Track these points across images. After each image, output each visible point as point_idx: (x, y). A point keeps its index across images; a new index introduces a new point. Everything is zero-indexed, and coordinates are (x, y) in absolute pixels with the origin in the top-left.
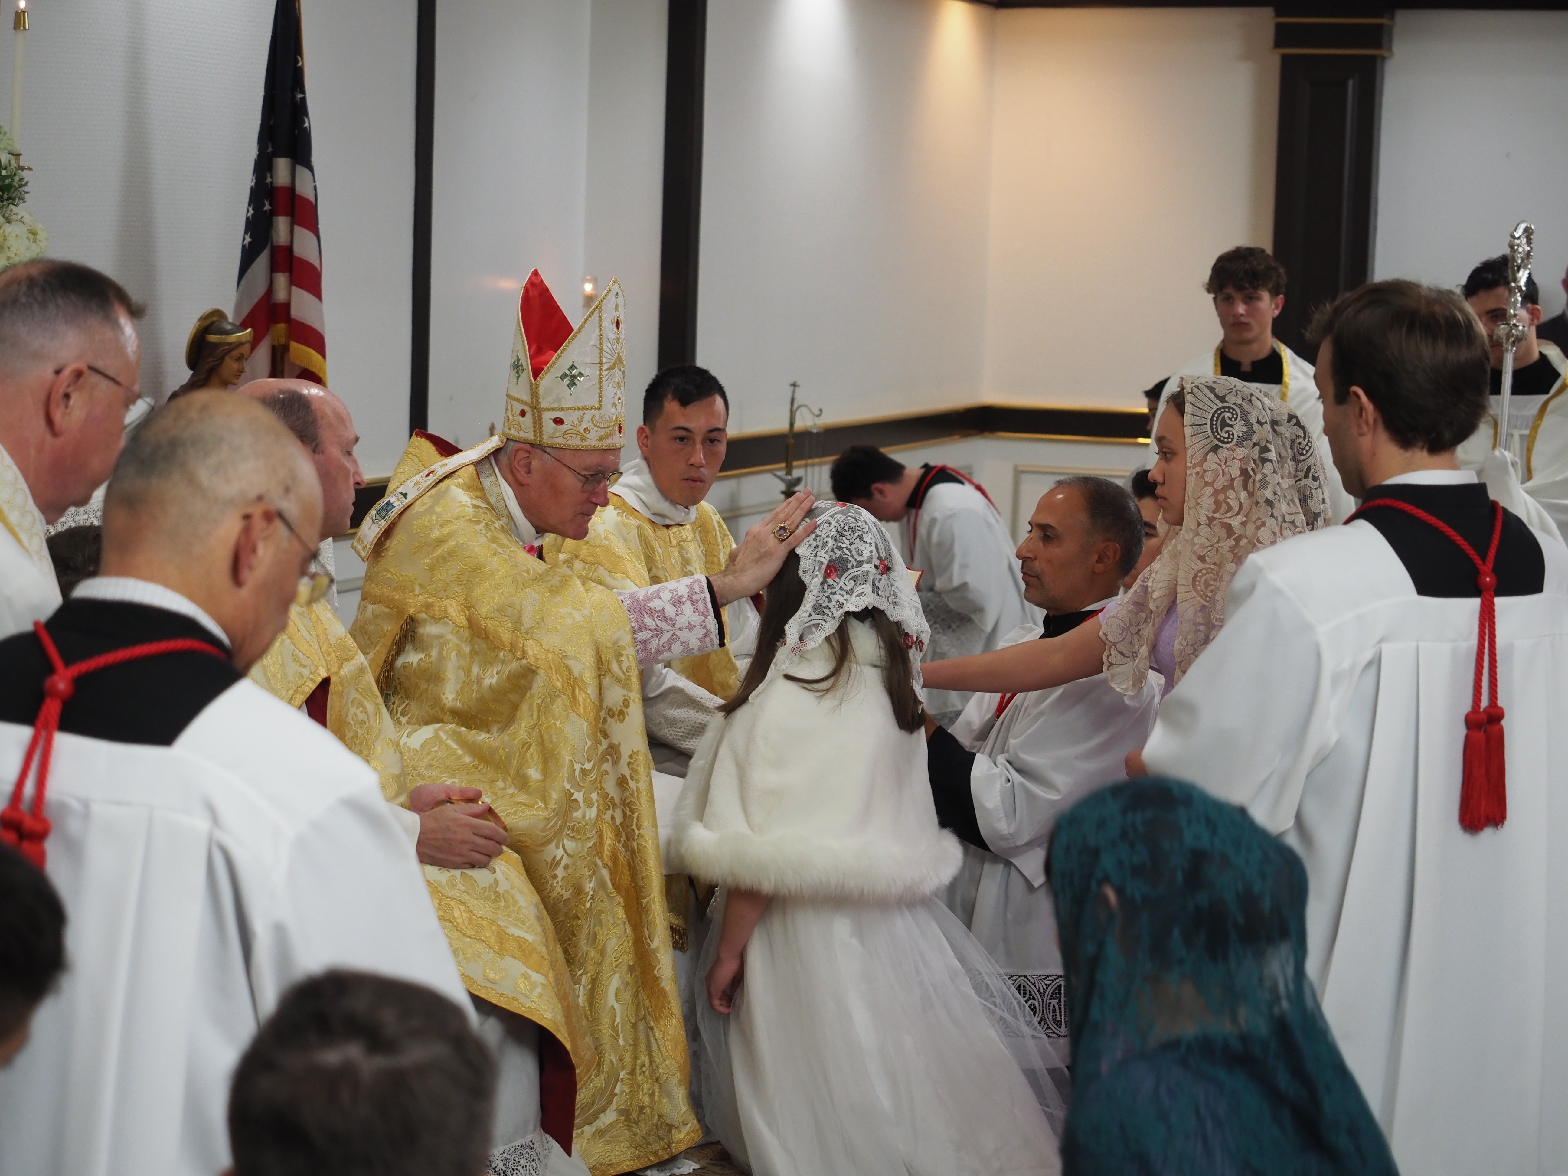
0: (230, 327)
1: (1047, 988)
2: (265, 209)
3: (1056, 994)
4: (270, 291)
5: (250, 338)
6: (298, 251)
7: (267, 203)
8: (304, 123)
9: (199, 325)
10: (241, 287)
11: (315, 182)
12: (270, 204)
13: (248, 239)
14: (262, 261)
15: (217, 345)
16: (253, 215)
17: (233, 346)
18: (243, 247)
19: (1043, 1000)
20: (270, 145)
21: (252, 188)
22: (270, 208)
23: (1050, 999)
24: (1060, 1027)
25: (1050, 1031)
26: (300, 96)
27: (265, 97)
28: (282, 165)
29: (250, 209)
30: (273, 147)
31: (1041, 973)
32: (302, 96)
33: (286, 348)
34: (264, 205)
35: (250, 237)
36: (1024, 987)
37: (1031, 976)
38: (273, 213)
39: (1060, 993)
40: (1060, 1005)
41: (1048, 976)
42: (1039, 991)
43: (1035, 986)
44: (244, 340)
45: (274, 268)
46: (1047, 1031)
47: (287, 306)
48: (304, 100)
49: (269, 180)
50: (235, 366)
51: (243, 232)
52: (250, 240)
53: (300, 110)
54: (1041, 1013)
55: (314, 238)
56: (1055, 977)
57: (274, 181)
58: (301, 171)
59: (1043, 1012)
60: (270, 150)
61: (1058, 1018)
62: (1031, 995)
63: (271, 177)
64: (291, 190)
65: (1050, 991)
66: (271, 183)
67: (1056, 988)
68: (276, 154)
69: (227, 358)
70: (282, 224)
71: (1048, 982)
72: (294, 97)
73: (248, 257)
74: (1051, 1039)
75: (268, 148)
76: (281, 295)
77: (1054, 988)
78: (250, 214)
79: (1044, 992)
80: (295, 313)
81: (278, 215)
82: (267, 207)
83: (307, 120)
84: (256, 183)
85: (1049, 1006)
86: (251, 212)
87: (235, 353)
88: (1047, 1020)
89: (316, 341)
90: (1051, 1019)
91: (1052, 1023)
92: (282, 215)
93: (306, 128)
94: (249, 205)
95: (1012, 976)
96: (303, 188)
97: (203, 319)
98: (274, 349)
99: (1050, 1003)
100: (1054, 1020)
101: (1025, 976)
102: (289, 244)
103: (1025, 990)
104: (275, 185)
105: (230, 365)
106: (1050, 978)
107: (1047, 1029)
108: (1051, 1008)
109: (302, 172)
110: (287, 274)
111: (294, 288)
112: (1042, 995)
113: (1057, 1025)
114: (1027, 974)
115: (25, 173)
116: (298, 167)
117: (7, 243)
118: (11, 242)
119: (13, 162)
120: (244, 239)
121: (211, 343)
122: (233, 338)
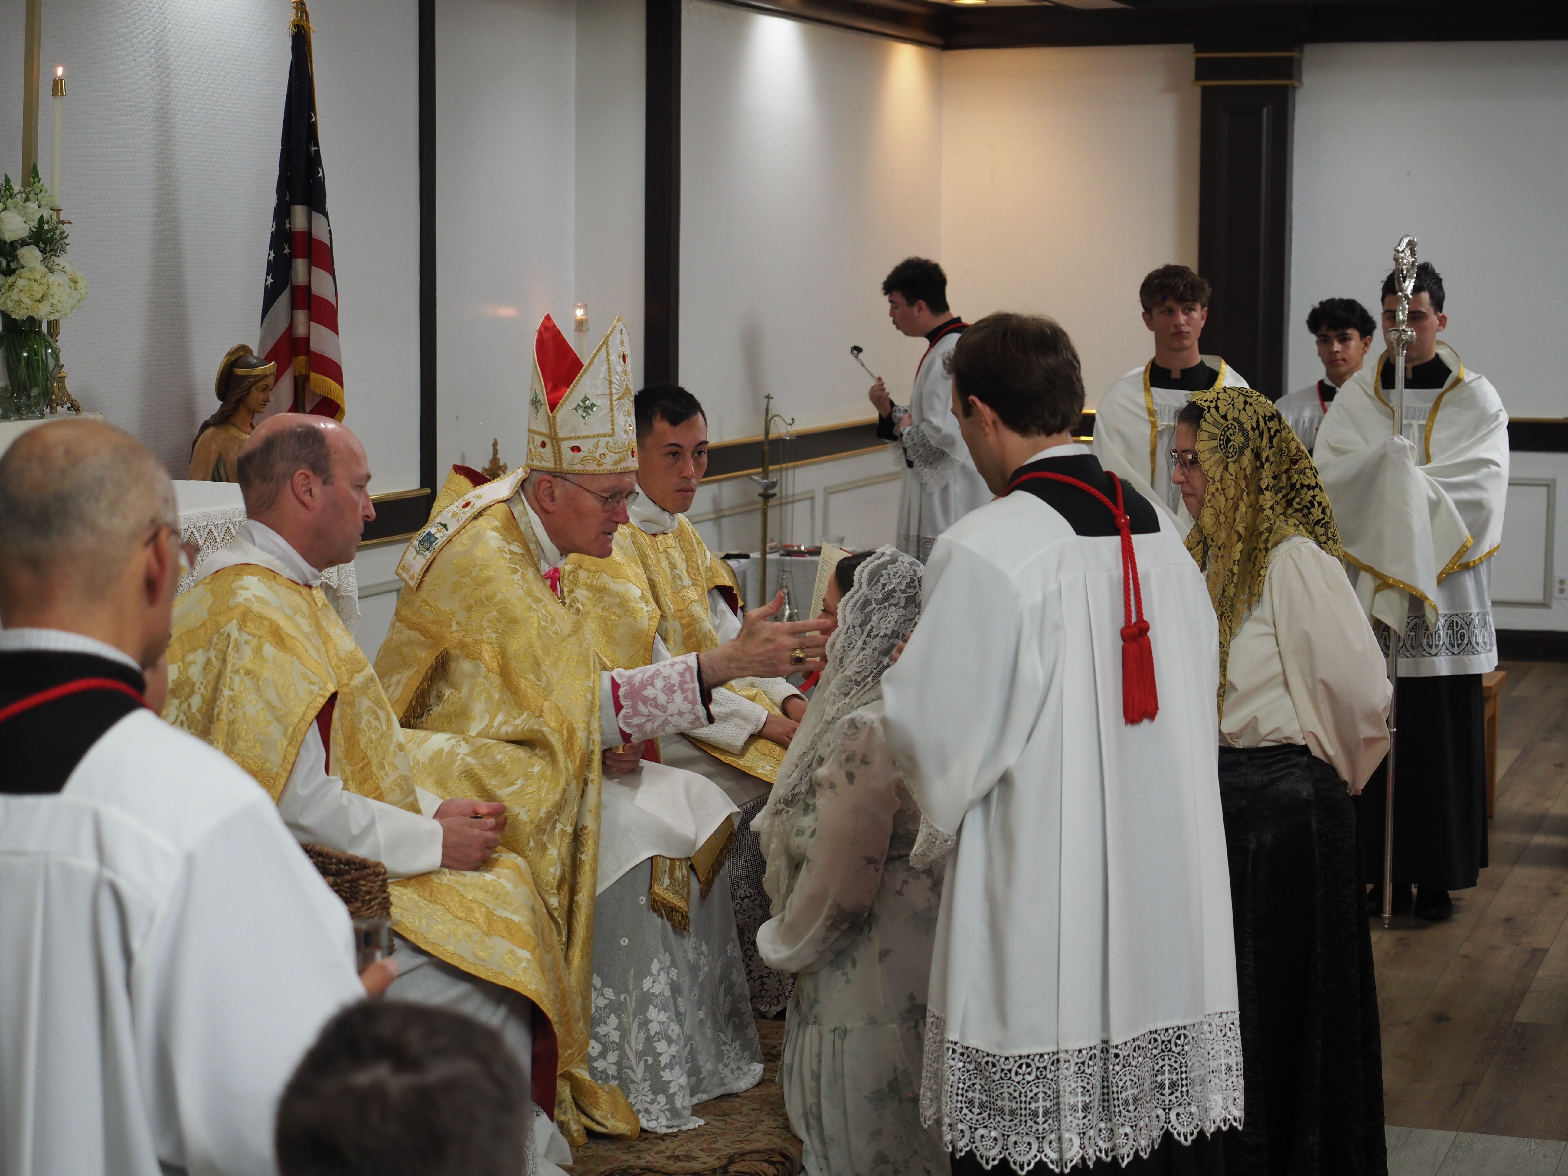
0: (255, 361)
2: (285, 251)
4: (291, 327)
5: (274, 370)
6: (316, 289)
7: (286, 246)
8: (319, 172)
9: (227, 360)
10: (264, 324)
12: (289, 248)
13: (270, 280)
14: (283, 301)
15: (244, 378)
16: (274, 258)
17: (258, 378)
18: (266, 287)
20: (288, 194)
21: (272, 233)
22: (289, 251)
26: (314, 149)
27: (282, 150)
28: (299, 212)
29: (271, 252)
30: (290, 196)
32: (316, 148)
33: (307, 378)
34: (284, 249)
35: (272, 278)
38: (292, 256)
44: (268, 372)
45: (294, 305)
47: (307, 340)
48: (318, 152)
49: (288, 226)
50: (261, 396)
51: (265, 273)
52: (272, 280)
53: (315, 161)
55: (331, 278)
57: (292, 227)
58: (317, 217)
60: (288, 198)
63: (290, 223)
64: (308, 235)
66: (290, 228)
68: (294, 202)
69: (253, 389)
70: (300, 265)
72: (309, 149)
73: (270, 297)
75: (286, 196)
76: (301, 330)
78: (271, 257)
80: (314, 346)
81: (297, 257)
82: (287, 251)
83: (321, 170)
84: (276, 229)
86: (273, 255)
87: (260, 384)
89: (334, 372)
92: (300, 258)
93: (320, 177)
94: (270, 249)
96: (319, 232)
97: (230, 354)
98: (295, 378)
102: (307, 284)
104: (293, 230)
105: (256, 395)
110: (306, 311)
111: (312, 323)
115: (65, 227)
116: (314, 213)
117: (51, 292)
118: (54, 290)
119: (54, 217)
120: (266, 280)
121: (238, 376)
122: (258, 371)
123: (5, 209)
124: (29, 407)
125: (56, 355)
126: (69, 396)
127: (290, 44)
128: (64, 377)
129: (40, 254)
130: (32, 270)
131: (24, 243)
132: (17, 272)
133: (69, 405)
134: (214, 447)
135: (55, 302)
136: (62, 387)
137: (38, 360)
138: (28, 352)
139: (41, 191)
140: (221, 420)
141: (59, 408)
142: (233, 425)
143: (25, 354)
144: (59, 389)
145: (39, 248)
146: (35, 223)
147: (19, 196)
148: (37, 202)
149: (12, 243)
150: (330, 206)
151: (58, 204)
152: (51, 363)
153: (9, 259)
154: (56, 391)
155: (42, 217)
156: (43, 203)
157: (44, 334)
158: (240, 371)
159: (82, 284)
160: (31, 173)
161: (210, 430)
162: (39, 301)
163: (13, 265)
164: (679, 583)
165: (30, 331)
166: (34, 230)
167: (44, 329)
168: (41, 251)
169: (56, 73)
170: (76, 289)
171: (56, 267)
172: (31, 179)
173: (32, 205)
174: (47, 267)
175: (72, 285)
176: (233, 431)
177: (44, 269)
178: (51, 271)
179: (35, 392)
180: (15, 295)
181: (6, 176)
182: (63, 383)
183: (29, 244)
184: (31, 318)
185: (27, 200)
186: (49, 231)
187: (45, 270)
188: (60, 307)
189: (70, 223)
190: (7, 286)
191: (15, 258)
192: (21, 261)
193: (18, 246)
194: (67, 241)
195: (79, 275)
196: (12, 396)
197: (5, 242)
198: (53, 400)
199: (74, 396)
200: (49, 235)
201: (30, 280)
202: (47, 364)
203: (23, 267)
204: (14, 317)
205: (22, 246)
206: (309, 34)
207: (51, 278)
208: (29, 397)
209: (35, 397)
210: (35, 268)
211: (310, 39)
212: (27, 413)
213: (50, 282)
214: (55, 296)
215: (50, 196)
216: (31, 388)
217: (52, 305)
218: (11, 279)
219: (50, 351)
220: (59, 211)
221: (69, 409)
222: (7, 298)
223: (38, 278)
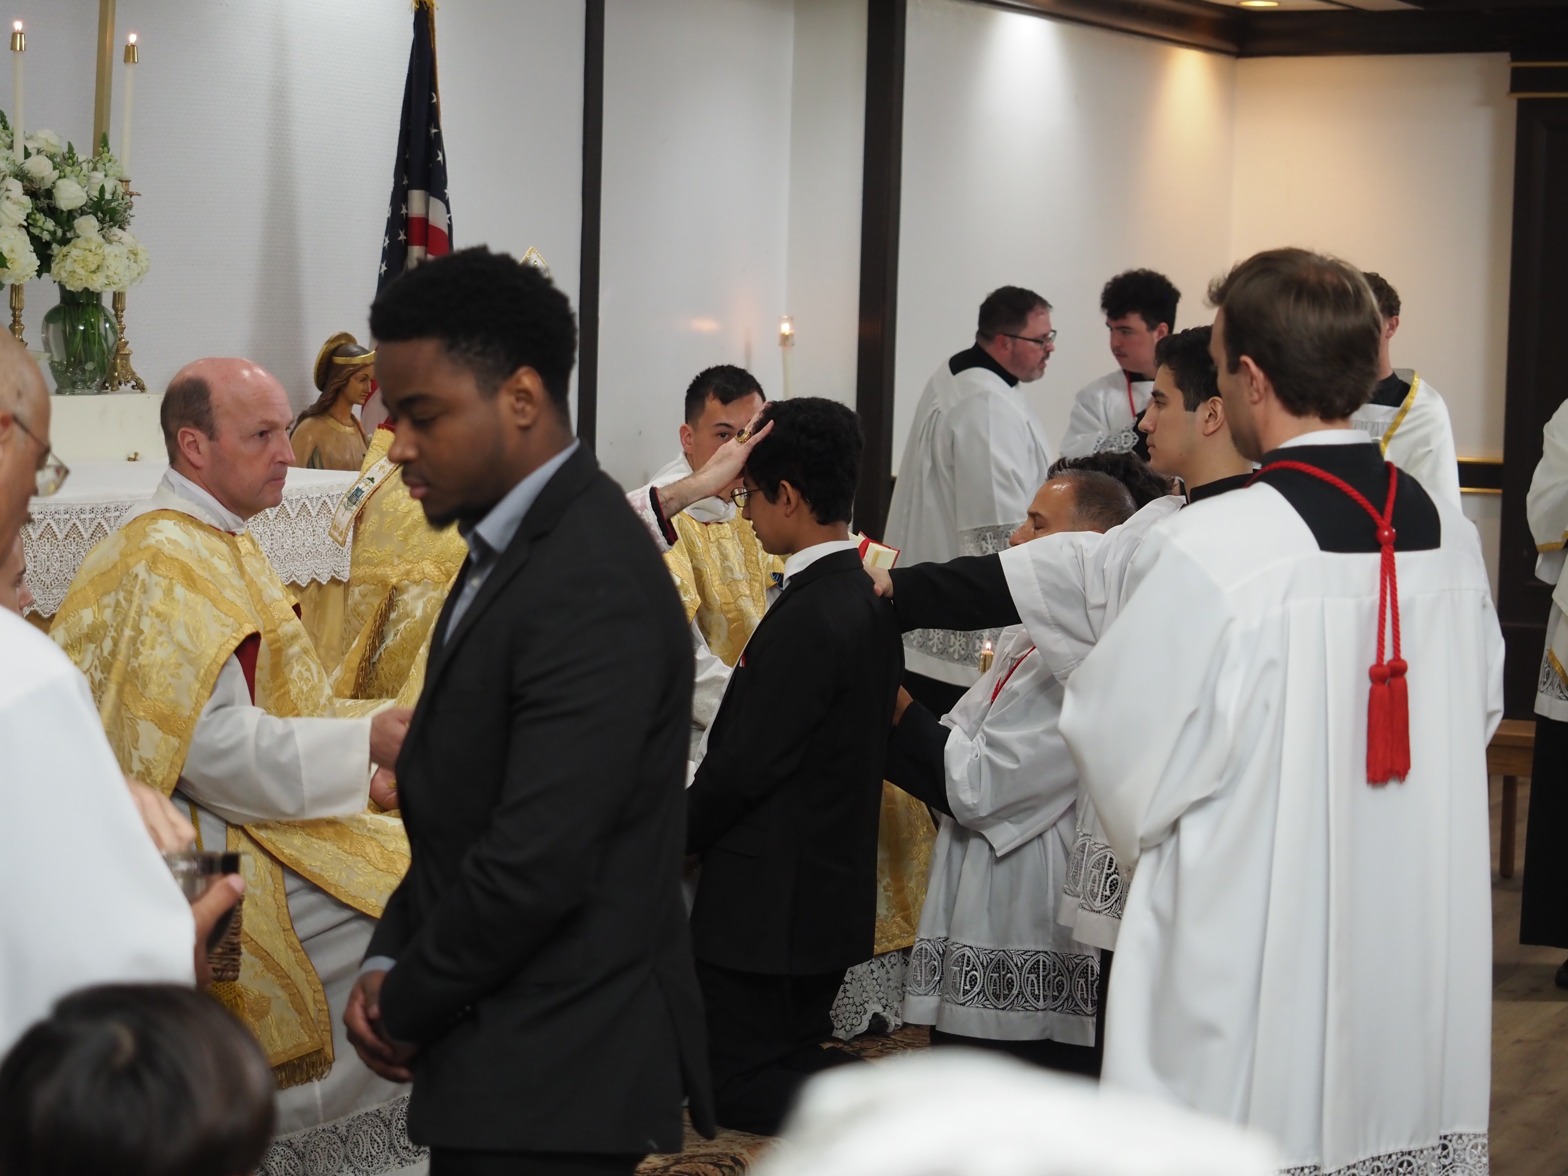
0: (356, 349)
1: (1025, 963)
2: (400, 238)
3: (1035, 969)
5: (375, 360)
7: (402, 233)
8: (438, 156)
9: (327, 348)
11: (448, 212)
12: (405, 234)
13: (384, 268)
15: (343, 366)
16: (389, 244)
17: (357, 367)
18: (380, 275)
19: (1020, 974)
20: (405, 178)
21: (388, 219)
22: (405, 238)
23: (1028, 973)
24: (1038, 1001)
25: (1028, 1004)
26: (434, 131)
27: (401, 131)
28: (416, 197)
29: (387, 239)
30: (408, 180)
31: (1019, 948)
32: (436, 131)
34: (399, 235)
35: (386, 266)
36: (1003, 961)
37: (1009, 950)
38: (408, 243)
39: (1039, 968)
40: (1039, 980)
41: (1026, 952)
42: (1016, 965)
43: (1013, 961)
44: (368, 362)
46: (1025, 1004)
48: (438, 135)
49: (404, 211)
50: (361, 387)
51: (380, 262)
52: (386, 268)
53: (435, 143)
54: (1018, 987)
56: (1033, 953)
57: (410, 212)
58: (435, 202)
59: (1021, 986)
60: (405, 182)
61: (1037, 992)
62: (1008, 969)
63: (407, 209)
64: (424, 222)
65: (1028, 965)
66: (407, 214)
67: (1035, 963)
68: (411, 187)
69: (352, 379)
70: (416, 252)
71: (1026, 958)
72: (429, 131)
74: (1029, 1013)
75: (403, 180)
77: (1033, 963)
78: (386, 244)
79: (1022, 967)
81: (412, 244)
82: (402, 237)
83: (440, 154)
84: (392, 214)
85: (1027, 980)
86: (387, 241)
87: (359, 373)
88: (1025, 993)
90: (1029, 993)
91: (1031, 996)
92: (416, 245)
93: (439, 161)
94: (386, 235)
95: (993, 951)
96: (438, 219)
97: (330, 342)
99: (1028, 977)
100: (1033, 994)
101: (1004, 951)
103: (1003, 964)
104: (410, 216)
105: (355, 385)
106: (1028, 954)
107: (1025, 1002)
108: (1030, 982)
109: (436, 204)
112: (1020, 969)
113: (1035, 999)
114: (1005, 949)
115: (134, 199)
116: (432, 199)
117: (107, 263)
118: (110, 261)
119: (121, 190)
120: (381, 268)
121: (337, 364)
122: (358, 360)
123: (65, 177)
124: (84, 382)
125: (118, 331)
126: (133, 374)
127: (413, 21)
128: (129, 354)
129: (97, 223)
130: (87, 240)
131: (82, 212)
132: (73, 242)
133: (133, 383)
134: (310, 438)
135: (110, 273)
136: (126, 366)
137: (94, 334)
138: (84, 325)
139: (110, 161)
140: (321, 410)
141: (123, 385)
142: (332, 416)
143: (82, 328)
144: (122, 366)
145: (97, 218)
146: (97, 194)
147: (84, 165)
148: (104, 173)
149: (70, 212)
150: (450, 191)
151: (126, 175)
152: (111, 338)
153: (66, 228)
154: (119, 368)
155: (103, 187)
156: (110, 173)
157: (103, 309)
158: (339, 360)
159: (142, 256)
160: (102, 142)
161: (307, 421)
162: (94, 272)
163: (69, 235)
164: (729, 575)
165: (88, 304)
166: (95, 199)
167: (107, 302)
168: (98, 221)
169: (128, 41)
170: (135, 262)
171: (116, 238)
172: (101, 149)
173: (99, 176)
174: (104, 237)
175: (132, 257)
176: (331, 423)
177: (100, 239)
178: (110, 242)
179: (90, 366)
180: (68, 264)
181: (69, 143)
182: (127, 360)
183: (89, 213)
184: (86, 290)
185: (95, 169)
186: (112, 200)
187: (103, 240)
188: (116, 279)
189: (139, 195)
190: (61, 256)
191: (71, 228)
192: (77, 231)
193: (77, 215)
194: (131, 212)
195: (140, 248)
196: (66, 371)
197: (62, 211)
198: (115, 377)
199: (139, 375)
200: (113, 204)
201: (86, 250)
202: (106, 339)
203: (78, 237)
204: (68, 288)
205: (81, 215)
206: (433, 11)
207: (108, 249)
208: (84, 371)
209: (90, 372)
210: (91, 239)
211: (433, 16)
212: (83, 388)
213: (106, 253)
214: (110, 268)
215: (118, 167)
216: (86, 362)
217: (107, 277)
218: (65, 249)
219: (107, 325)
220: (128, 181)
221: (133, 387)
222: (61, 268)
223: (93, 248)
